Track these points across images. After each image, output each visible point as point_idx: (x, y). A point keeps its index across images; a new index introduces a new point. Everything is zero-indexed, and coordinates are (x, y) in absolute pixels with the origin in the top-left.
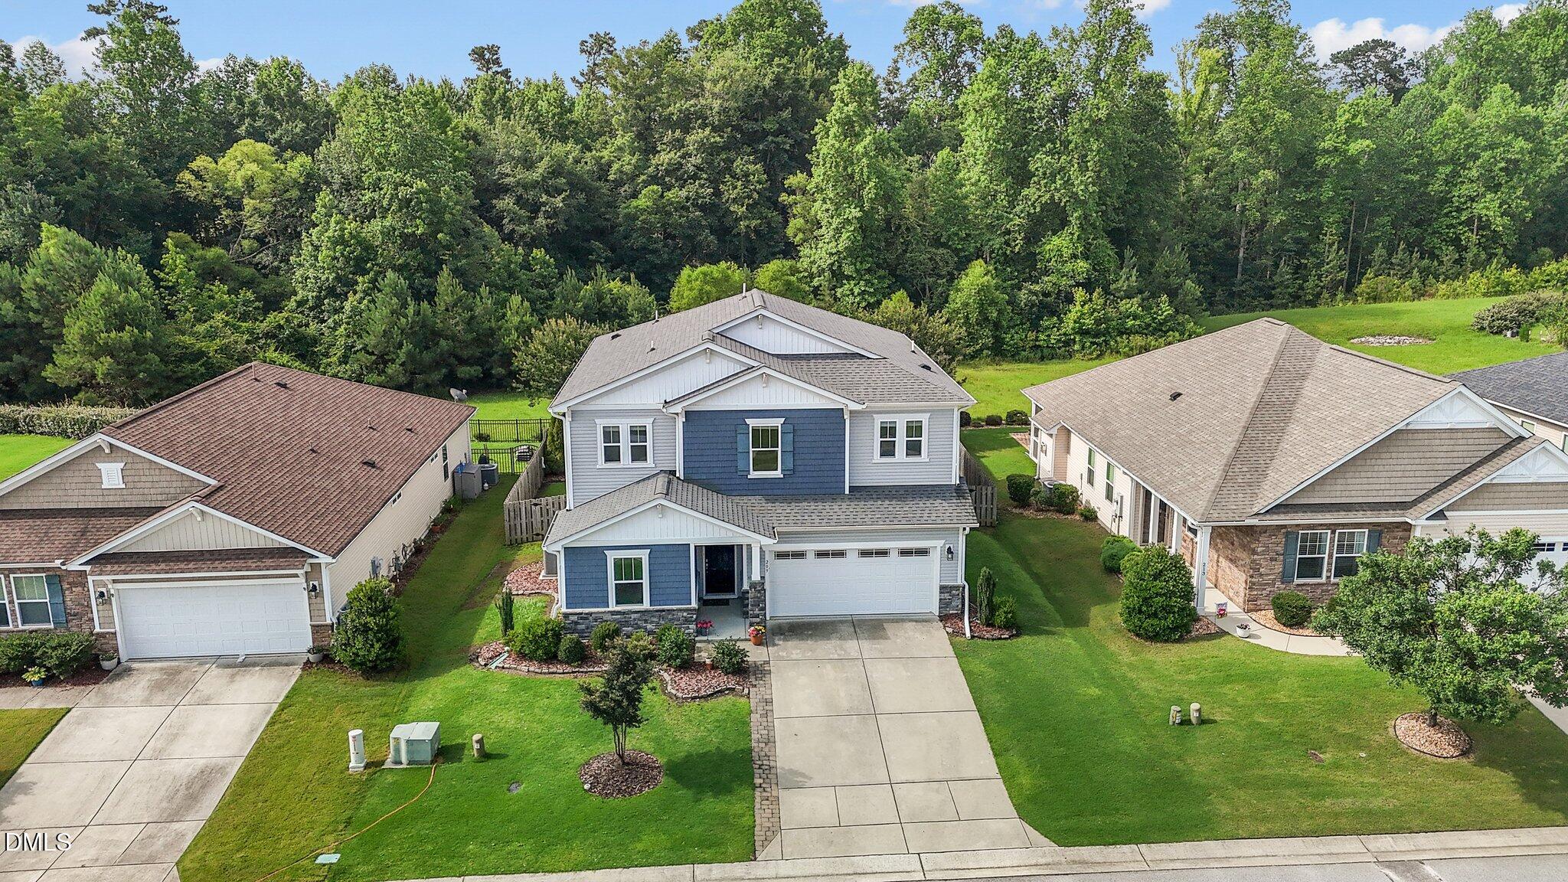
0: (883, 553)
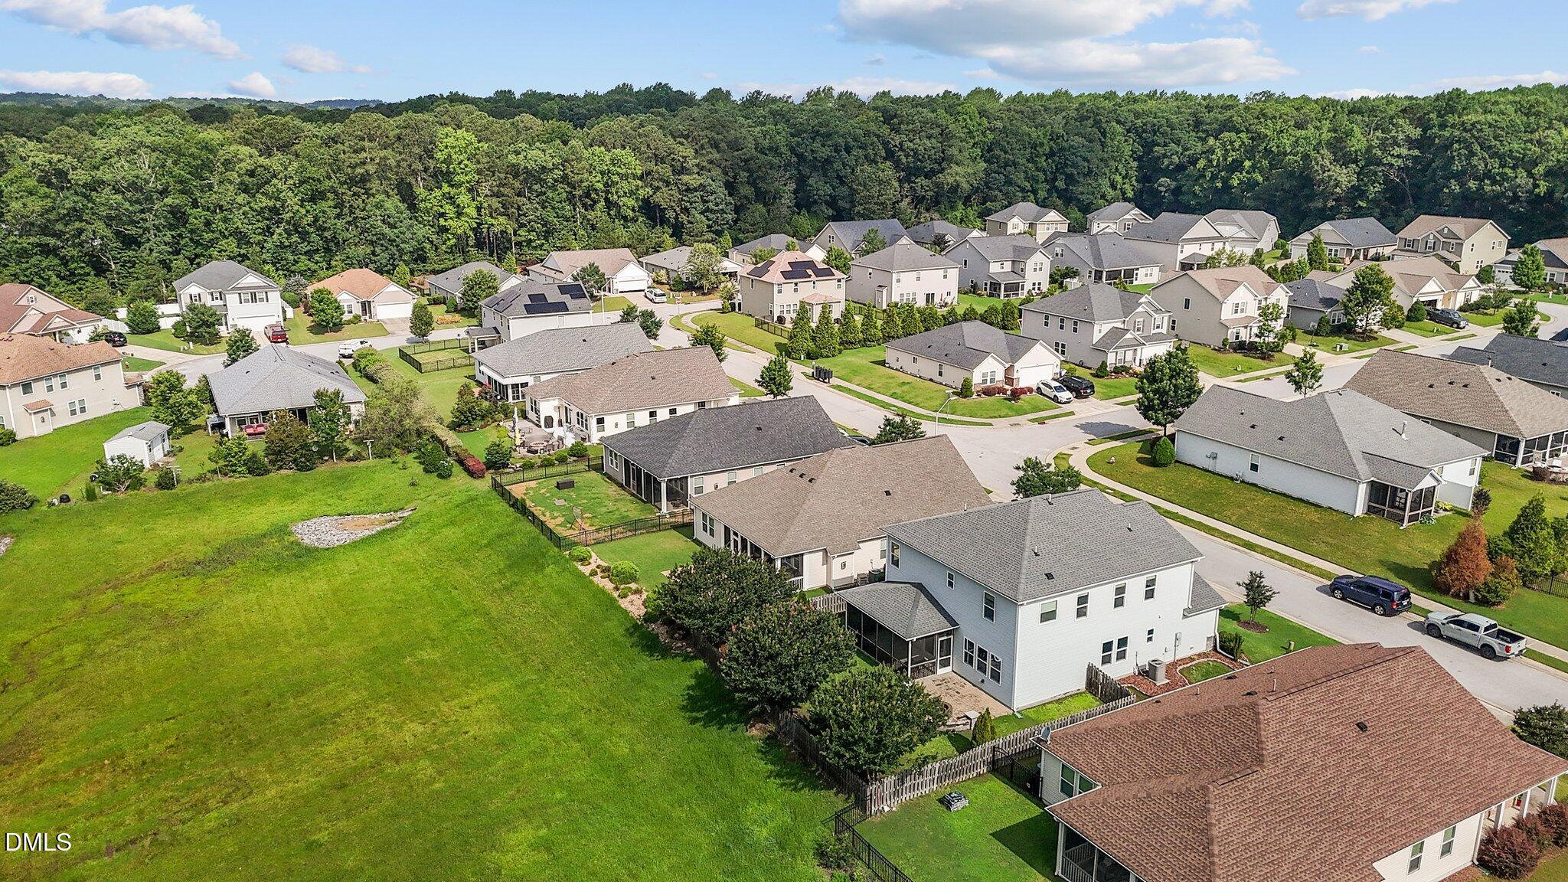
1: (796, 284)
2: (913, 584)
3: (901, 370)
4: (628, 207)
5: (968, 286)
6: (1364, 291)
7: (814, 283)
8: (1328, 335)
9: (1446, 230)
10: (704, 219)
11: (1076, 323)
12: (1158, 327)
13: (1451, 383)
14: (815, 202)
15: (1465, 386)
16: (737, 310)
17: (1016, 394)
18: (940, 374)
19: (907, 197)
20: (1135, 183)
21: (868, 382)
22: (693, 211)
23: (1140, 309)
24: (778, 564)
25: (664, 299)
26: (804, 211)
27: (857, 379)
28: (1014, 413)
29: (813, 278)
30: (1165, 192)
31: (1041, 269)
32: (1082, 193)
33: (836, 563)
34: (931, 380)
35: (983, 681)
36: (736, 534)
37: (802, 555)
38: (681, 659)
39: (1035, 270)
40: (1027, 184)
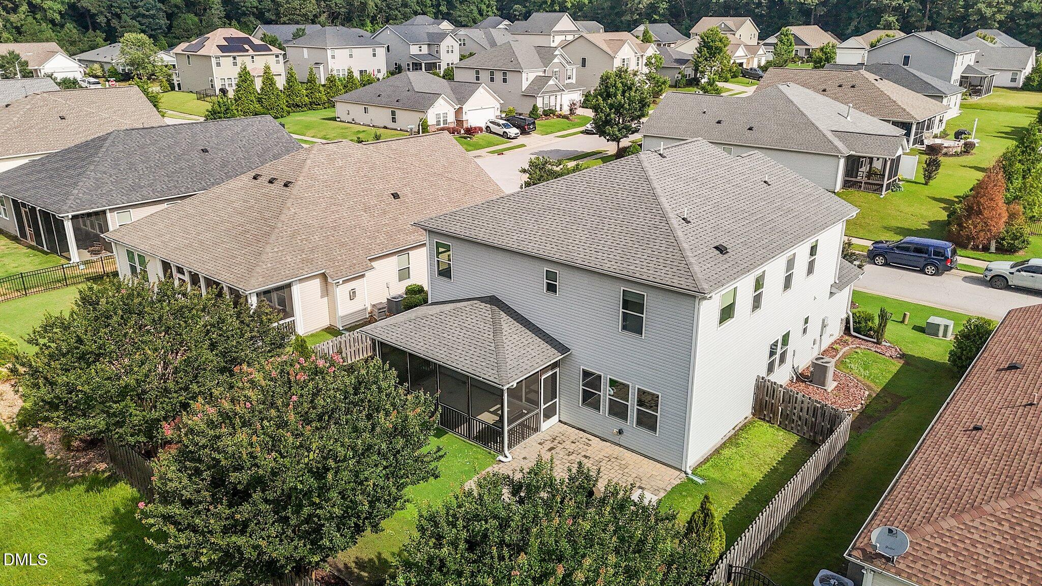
1: (234, 58)
2: (481, 299)
3: (353, 122)
4: (54, 11)
5: (393, 68)
6: (709, 48)
7: (253, 58)
8: (685, 86)
9: (723, 25)
10: (137, 24)
11: (505, 74)
12: (569, 78)
13: (840, 86)
14: (244, 14)
15: (853, 87)
16: (177, 89)
17: (470, 131)
18: (394, 120)
19: (324, 12)
20: (496, 11)
21: (323, 134)
22: (124, 16)
23: (556, 60)
24: (253, 301)
25: (99, 86)
26: (234, 22)
27: (312, 132)
28: (473, 148)
29: (251, 52)
30: (519, 16)
31: (452, 52)
32: (460, 16)
33: (342, 292)
34: (385, 127)
35: (620, 432)
36: (180, 270)
37: (289, 286)
38: (82, 488)
39: (448, 52)
40: (418, 8)
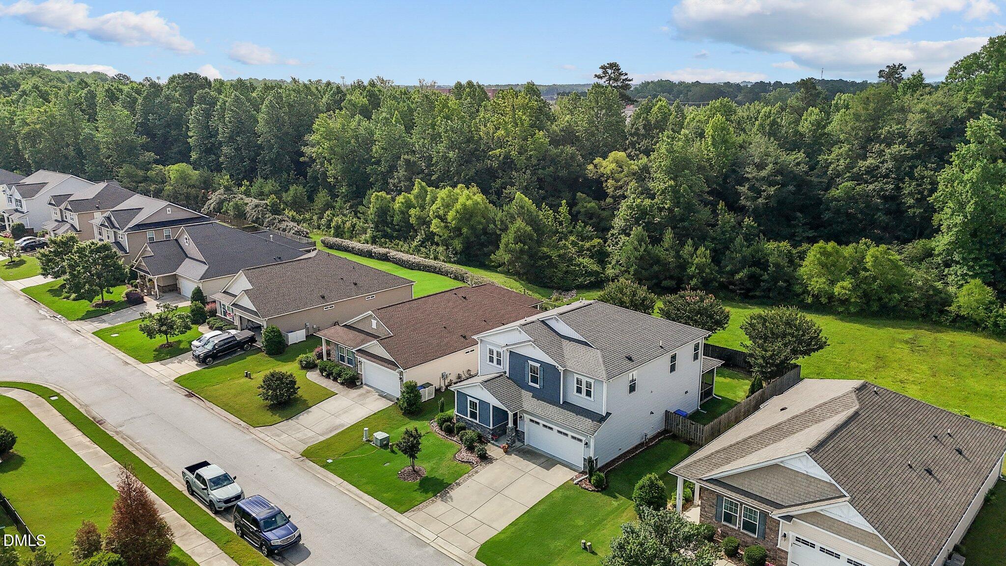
0: (566, 435)
